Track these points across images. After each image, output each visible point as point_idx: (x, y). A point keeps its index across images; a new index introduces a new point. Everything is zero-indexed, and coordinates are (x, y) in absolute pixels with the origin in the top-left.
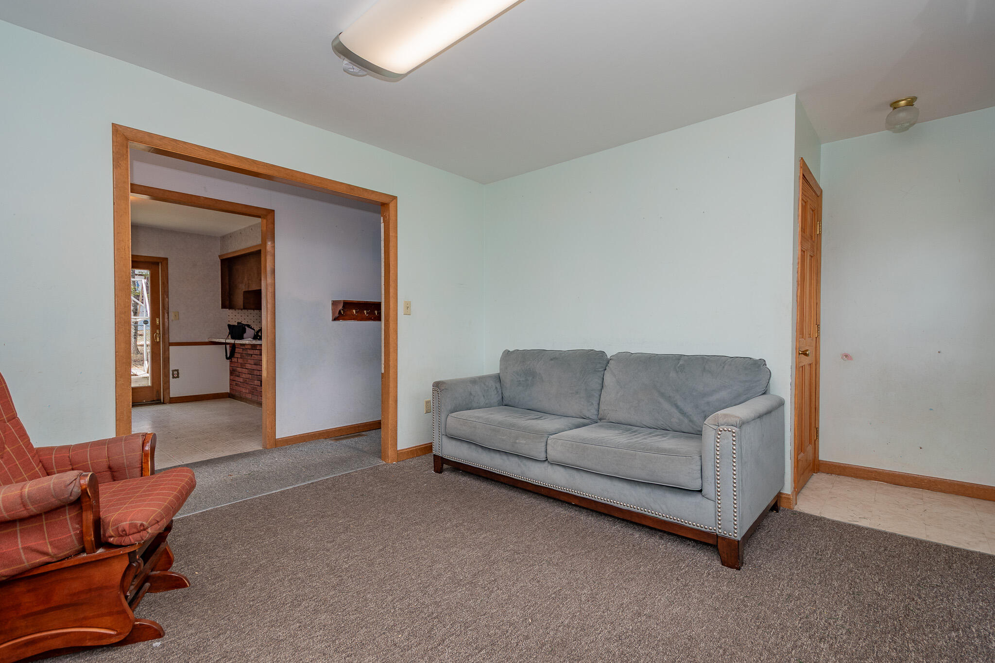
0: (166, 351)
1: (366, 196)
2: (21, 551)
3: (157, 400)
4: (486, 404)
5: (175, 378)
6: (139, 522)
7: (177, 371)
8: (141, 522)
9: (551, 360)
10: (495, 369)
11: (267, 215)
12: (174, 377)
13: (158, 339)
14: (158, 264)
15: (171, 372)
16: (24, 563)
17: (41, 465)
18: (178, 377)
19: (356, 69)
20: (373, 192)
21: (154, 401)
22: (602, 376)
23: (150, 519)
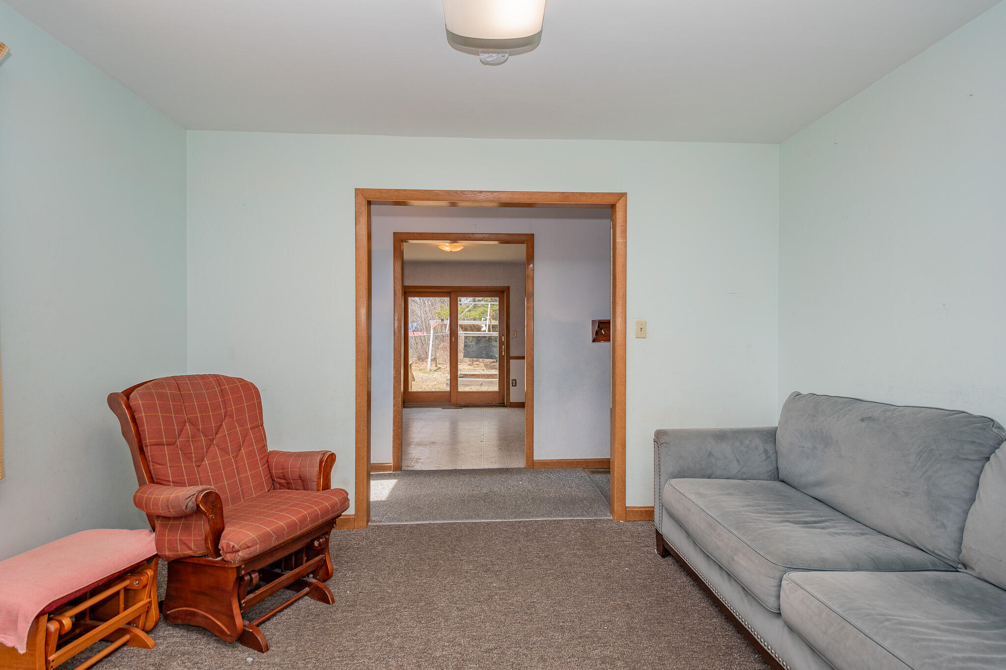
0: (508, 363)
1: (584, 201)
2: (178, 541)
3: (503, 403)
4: (744, 473)
5: (514, 386)
6: (232, 544)
7: (515, 380)
8: (233, 544)
9: (863, 420)
10: (772, 420)
11: (528, 240)
12: (512, 386)
13: (503, 353)
14: (503, 292)
15: (511, 381)
16: (179, 552)
17: (266, 465)
18: (516, 386)
19: (493, 57)
20: (593, 194)
21: (500, 404)
22: (977, 472)
23: (241, 543)
